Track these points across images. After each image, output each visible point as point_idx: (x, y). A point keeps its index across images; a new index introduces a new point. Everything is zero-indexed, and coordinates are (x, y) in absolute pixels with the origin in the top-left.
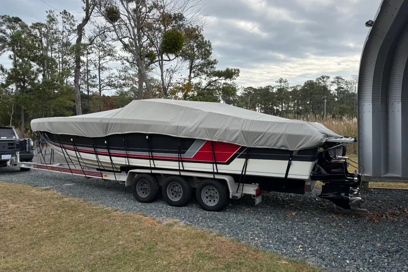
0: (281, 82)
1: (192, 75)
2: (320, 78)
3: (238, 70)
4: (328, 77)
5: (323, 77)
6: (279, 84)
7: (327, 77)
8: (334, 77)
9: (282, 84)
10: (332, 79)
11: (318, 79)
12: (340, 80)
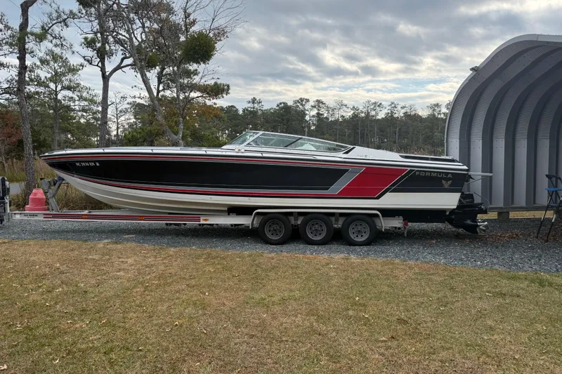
0: (253, 103)
1: (161, 88)
2: (298, 101)
3: (228, 86)
4: (308, 101)
5: (302, 100)
6: (251, 105)
7: (306, 99)
8: (315, 99)
9: (256, 105)
10: (312, 103)
11: (295, 102)
12: (321, 105)
